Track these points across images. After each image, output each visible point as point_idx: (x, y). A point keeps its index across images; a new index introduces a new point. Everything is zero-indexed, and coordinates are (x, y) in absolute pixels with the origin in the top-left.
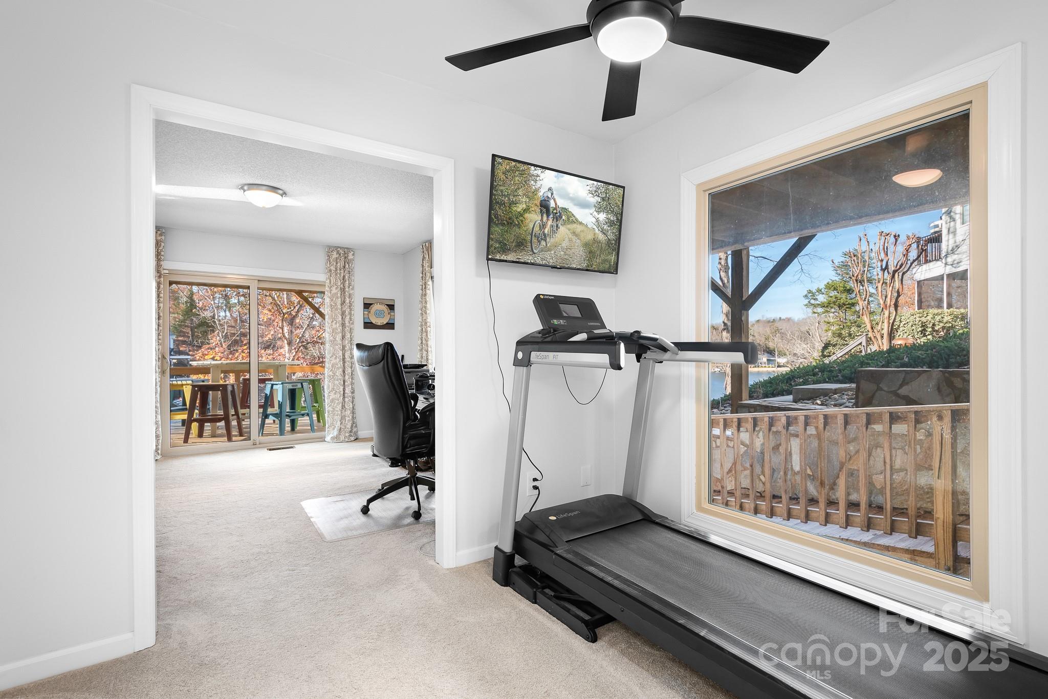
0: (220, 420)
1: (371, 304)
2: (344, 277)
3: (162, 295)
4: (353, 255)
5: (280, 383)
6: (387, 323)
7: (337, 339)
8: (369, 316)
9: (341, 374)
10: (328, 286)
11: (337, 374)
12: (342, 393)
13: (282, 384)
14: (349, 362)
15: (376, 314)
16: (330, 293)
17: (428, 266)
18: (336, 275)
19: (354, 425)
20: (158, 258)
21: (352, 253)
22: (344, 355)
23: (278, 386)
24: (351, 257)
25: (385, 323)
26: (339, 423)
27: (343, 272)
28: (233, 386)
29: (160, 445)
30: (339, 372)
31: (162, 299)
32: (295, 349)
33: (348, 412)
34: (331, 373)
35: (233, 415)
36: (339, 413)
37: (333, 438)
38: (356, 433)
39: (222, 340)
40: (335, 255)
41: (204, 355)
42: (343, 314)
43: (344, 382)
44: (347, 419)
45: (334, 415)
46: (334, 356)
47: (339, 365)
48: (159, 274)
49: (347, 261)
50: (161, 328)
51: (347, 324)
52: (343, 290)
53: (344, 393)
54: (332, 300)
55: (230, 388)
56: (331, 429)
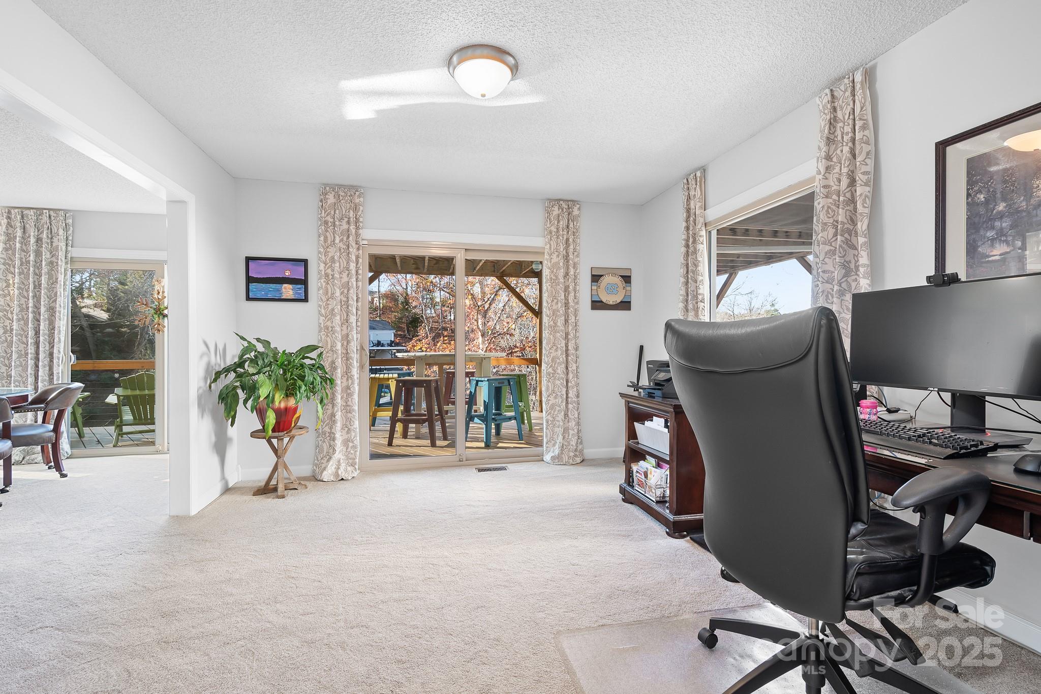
0: (424, 421)
1: (601, 276)
2: (567, 240)
3: (360, 272)
4: (579, 209)
5: (486, 379)
6: (621, 302)
7: (559, 324)
8: (599, 292)
9: (563, 372)
10: (548, 253)
11: (559, 371)
12: (565, 397)
13: (488, 380)
14: (573, 354)
15: (607, 289)
16: (551, 262)
17: (700, 207)
18: (558, 237)
19: (579, 441)
20: (356, 226)
21: (578, 206)
22: (567, 346)
23: (484, 383)
24: (576, 212)
25: (619, 301)
26: (561, 437)
27: (565, 233)
28: (437, 381)
29: (358, 458)
30: (561, 369)
31: (360, 277)
32: (488, 340)
33: (572, 424)
34: (550, 370)
35: (437, 415)
36: (561, 424)
37: (553, 458)
38: (581, 451)
39: (428, 333)
40: (556, 211)
41: (414, 346)
42: (566, 289)
43: (567, 382)
44: (571, 432)
45: (554, 426)
46: (555, 348)
47: (561, 359)
48: (357, 246)
49: (571, 218)
50: (359, 313)
51: (571, 303)
52: (566, 258)
53: (567, 397)
54: (552, 272)
55: (433, 384)
56: (551, 444)
